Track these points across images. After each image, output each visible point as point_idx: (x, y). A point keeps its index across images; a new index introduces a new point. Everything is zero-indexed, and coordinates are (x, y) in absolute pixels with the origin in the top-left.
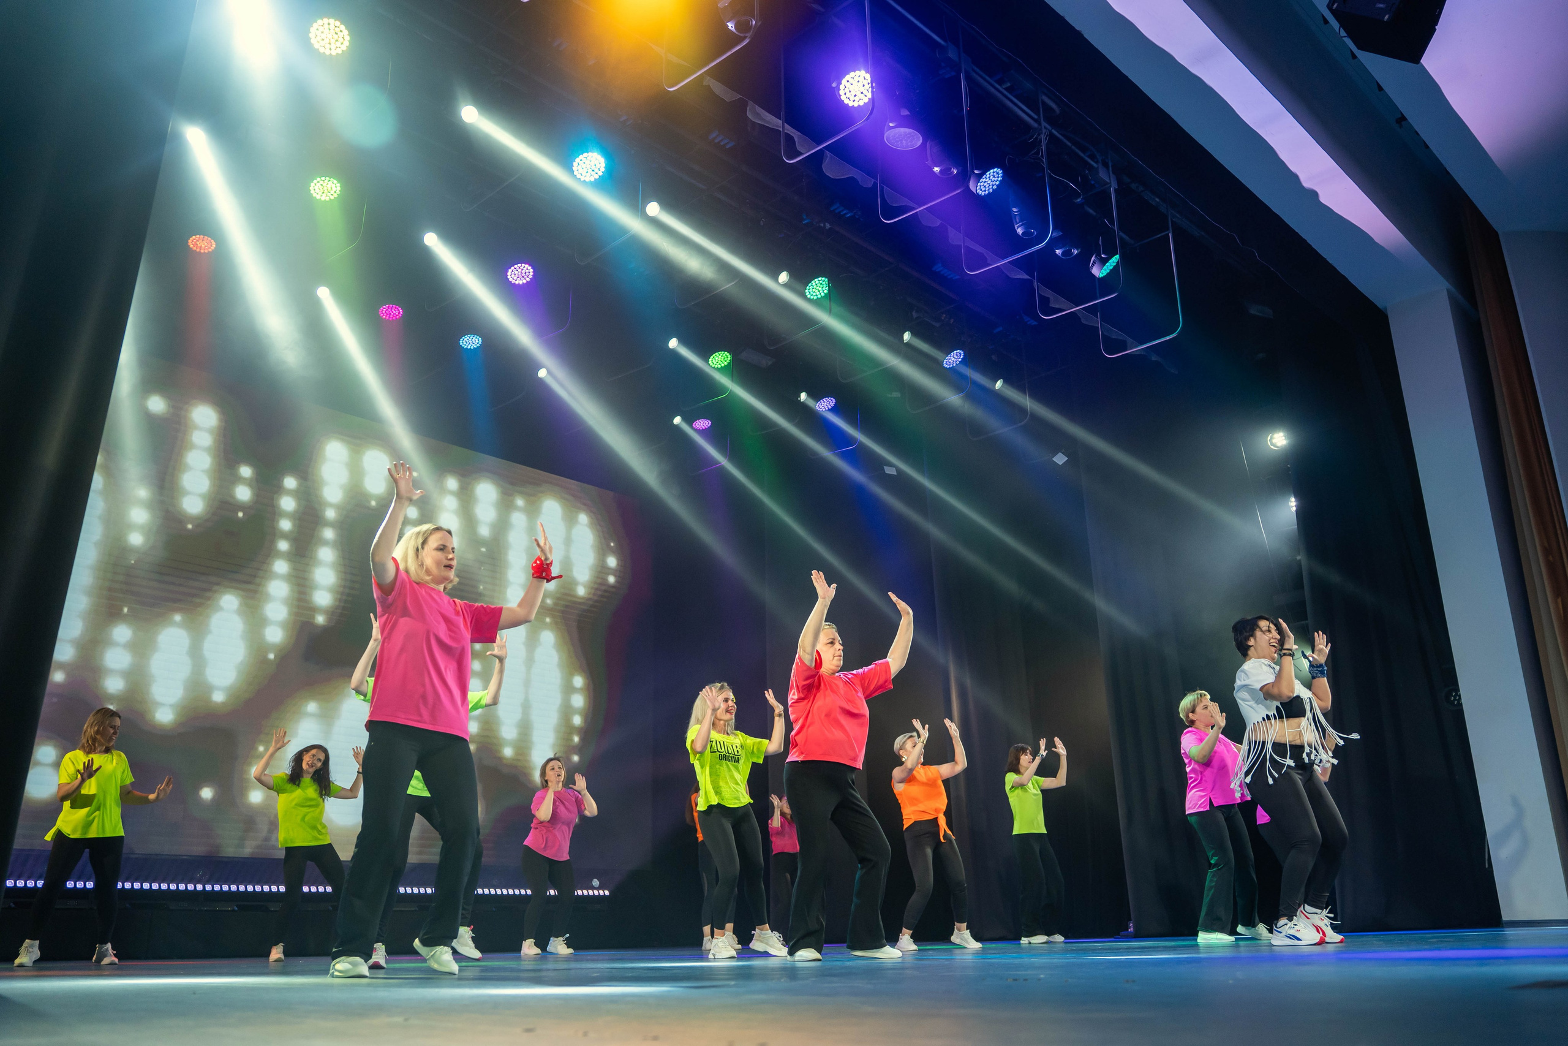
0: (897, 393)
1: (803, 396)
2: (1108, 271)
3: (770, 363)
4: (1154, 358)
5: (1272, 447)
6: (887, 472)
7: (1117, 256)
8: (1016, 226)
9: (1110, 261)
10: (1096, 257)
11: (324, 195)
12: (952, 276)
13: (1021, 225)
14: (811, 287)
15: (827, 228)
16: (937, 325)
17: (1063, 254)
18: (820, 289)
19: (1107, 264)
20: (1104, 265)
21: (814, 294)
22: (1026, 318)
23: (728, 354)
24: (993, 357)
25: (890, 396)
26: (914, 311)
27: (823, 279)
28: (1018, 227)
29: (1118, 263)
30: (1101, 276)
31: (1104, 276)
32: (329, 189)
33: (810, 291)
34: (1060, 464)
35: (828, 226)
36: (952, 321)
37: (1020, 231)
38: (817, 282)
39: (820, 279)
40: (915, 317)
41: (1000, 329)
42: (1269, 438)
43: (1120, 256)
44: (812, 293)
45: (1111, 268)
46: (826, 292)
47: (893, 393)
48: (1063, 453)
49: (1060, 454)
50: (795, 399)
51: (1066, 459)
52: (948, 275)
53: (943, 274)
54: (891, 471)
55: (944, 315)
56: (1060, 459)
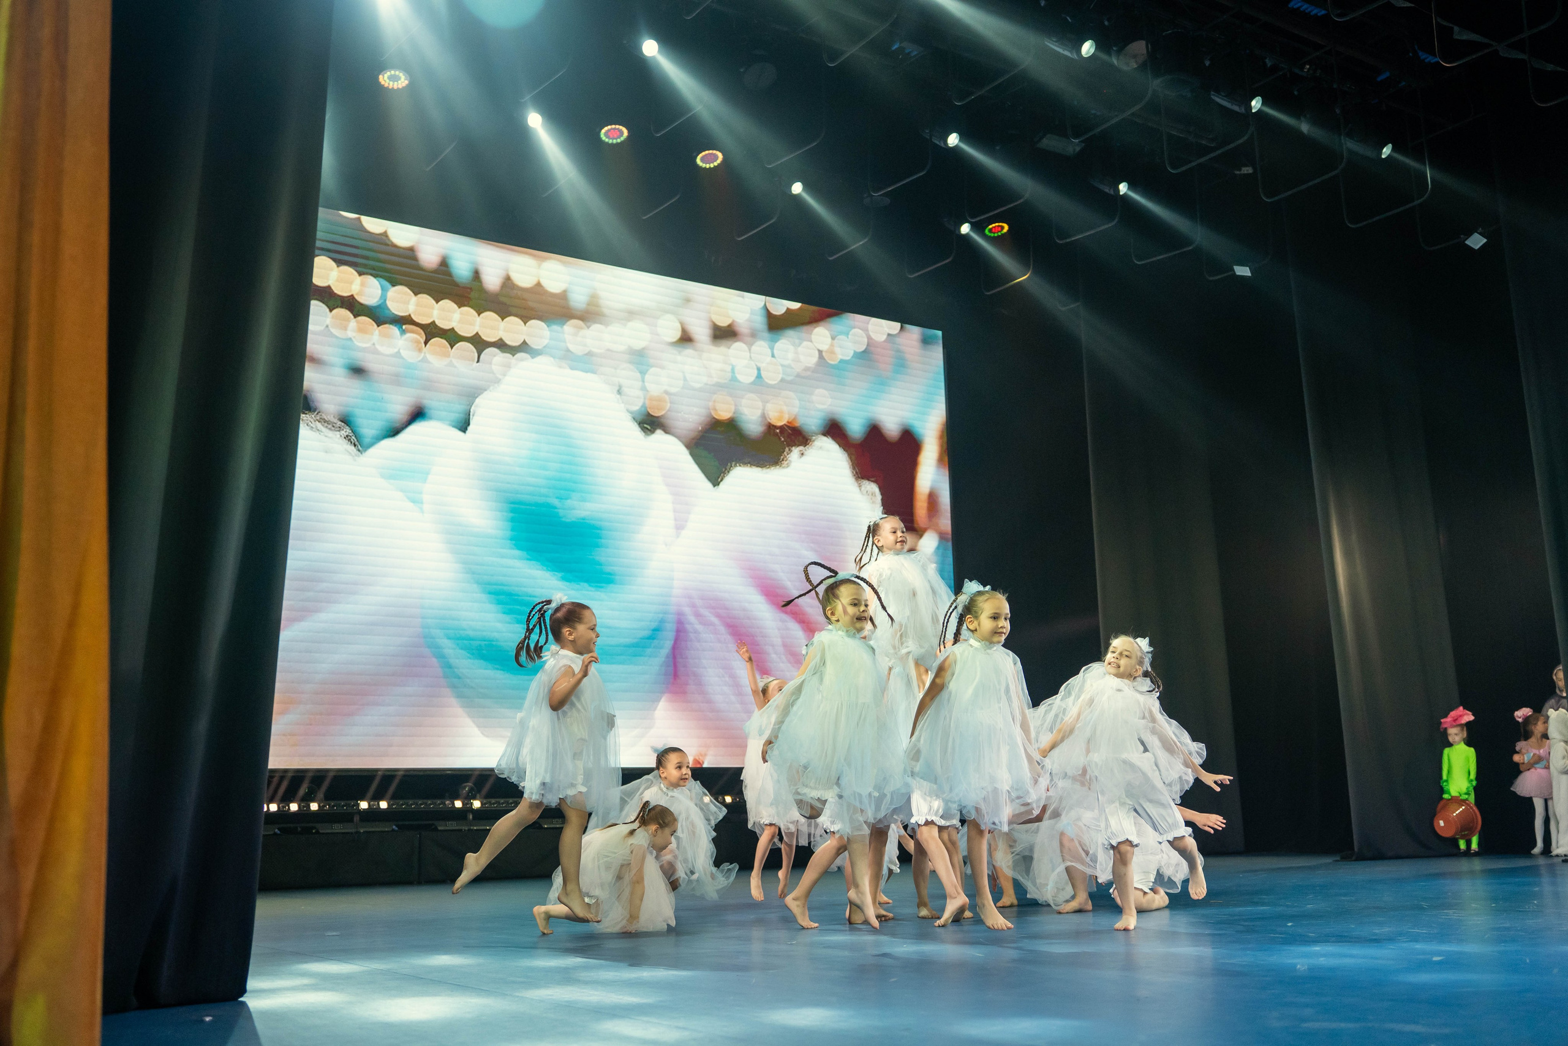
0: (1248, 168)
1: (1123, 188)
3: (1078, 149)
6: (1238, 274)
12: (1314, 12)
18: (1137, 55)
22: (1423, 55)
25: (1238, 172)
27: (1141, 43)
34: (1477, 247)
36: (1320, 70)
38: (1134, 48)
39: (1137, 43)
41: (1387, 74)
46: (1145, 55)
47: (1243, 169)
48: (1480, 234)
49: (1476, 236)
50: (1112, 192)
51: (1485, 240)
52: (1312, 11)
53: (1304, 11)
54: (1243, 271)
55: (1308, 67)
56: (1476, 241)
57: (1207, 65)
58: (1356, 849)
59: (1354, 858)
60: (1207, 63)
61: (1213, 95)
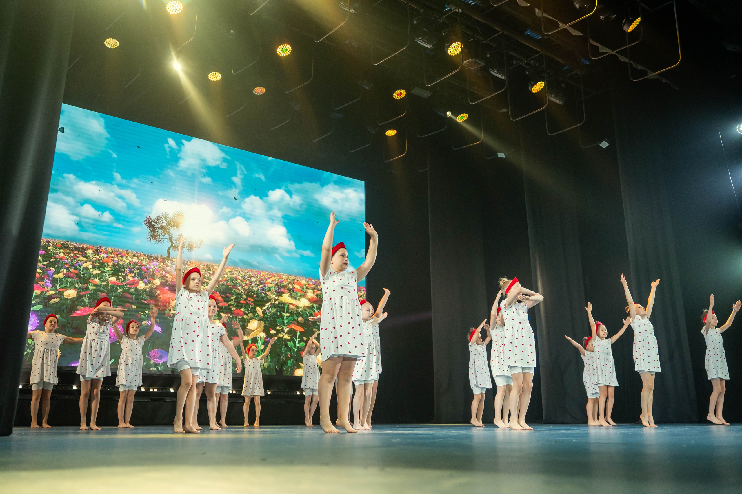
0: (505, 110)
1: (449, 114)
2: (634, 28)
3: (429, 95)
4: (664, 81)
5: (740, 133)
6: (499, 156)
7: (640, 18)
8: (575, 3)
9: (635, 22)
10: (626, 20)
11: (174, 11)
12: (536, 37)
13: (578, 2)
14: (451, 48)
15: (460, 12)
16: (528, 67)
17: (605, 18)
18: (456, 49)
19: (633, 23)
20: (631, 24)
21: (453, 52)
22: (583, 60)
23: (404, 91)
24: (563, 85)
25: (501, 111)
26: (514, 60)
27: (458, 43)
28: (576, 4)
29: (640, 22)
30: (629, 31)
31: (631, 31)
32: (177, 7)
33: (451, 50)
34: (604, 147)
35: (460, 10)
36: (537, 64)
37: (577, 6)
38: (455, 45)
39: (456, 43)
40: (514, 64)
41: (567, 67)
42: (738, 127)
43: (641, 18)
44: (452, 52)
45: (636, 26)
46: (460, 50)
47: (503, 110)
48: (606, 141)
49: (604, 142)
50: (444, 116)
51: (608, 144)
52: (535, 37)
53: (531, 36)
54: (501, 155)
55: (532, 61)
56: (604, 145)
57: (488, 57)
58: (544, 418)
59: (543, 423)
60: (488, 56)
61: (490, 70)
